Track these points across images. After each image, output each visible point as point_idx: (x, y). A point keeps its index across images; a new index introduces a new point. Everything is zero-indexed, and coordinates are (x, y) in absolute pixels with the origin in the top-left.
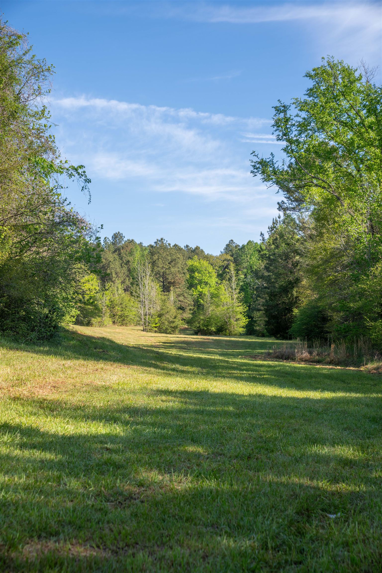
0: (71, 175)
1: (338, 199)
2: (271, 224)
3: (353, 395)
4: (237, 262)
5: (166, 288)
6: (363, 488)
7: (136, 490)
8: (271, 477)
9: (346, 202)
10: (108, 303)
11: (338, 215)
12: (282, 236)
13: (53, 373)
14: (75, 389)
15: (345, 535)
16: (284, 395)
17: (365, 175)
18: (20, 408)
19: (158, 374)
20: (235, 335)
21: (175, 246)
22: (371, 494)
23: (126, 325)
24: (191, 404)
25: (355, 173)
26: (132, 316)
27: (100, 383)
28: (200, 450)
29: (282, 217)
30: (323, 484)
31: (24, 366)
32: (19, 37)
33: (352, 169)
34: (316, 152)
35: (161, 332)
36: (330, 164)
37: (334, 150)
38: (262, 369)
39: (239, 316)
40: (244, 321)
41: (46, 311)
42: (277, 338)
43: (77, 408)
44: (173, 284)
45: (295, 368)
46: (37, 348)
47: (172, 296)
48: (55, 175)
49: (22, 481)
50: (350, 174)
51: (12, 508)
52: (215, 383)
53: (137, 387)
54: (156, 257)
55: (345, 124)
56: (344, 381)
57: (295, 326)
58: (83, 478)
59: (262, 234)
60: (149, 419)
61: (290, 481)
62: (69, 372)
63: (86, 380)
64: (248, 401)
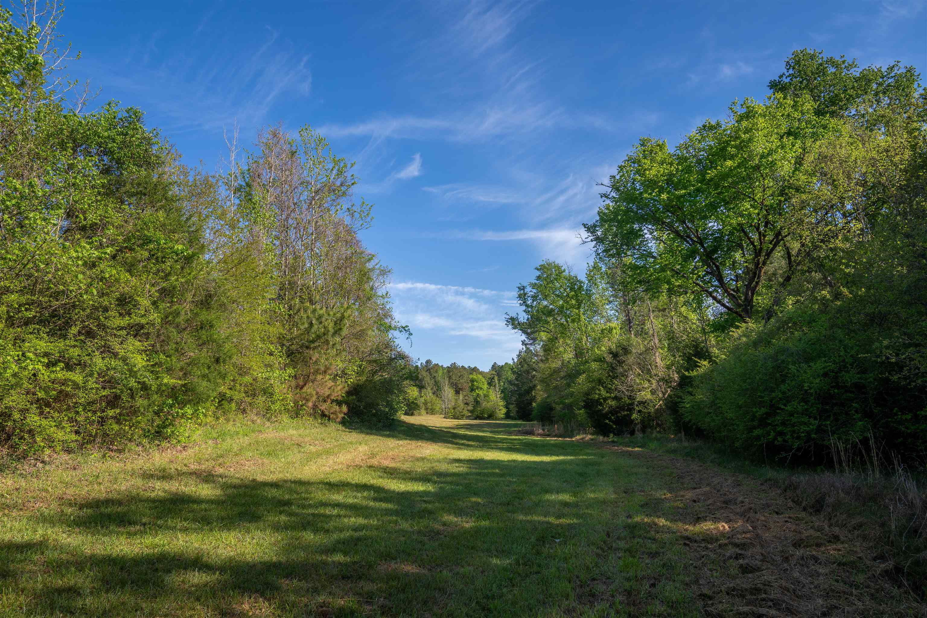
0: (401, 331)
1: (556, 338)
2: (518, 353)
3: (569, 458)
4: (499, 375)
5: (457, 392)
6: (575, 521)
7: (442, 528)
8: (521, 517)
9: (561, 341)
10: (423, 401)
11: (557, 348)
12: (525, 360)
13: (392, 449)
14: (405, 460)
15: (564, 553)
16: (528, 460)
17: (571, 325)
18: (373, 473)
19: (454, 448)
20: (499, 419)
21: (462, 366)
22: (580, 524)
23: (434, 414)
24: (473, 468)
25: (565, 323)
26: (437, 409)
27: (419, 455)
28: (479, 500)
29: (525, 349)
30: (552, 520)
31: (375, 445)
32: (373, 256)
33: (563, 321)
34: (542, 312)
35: (455, 419)
36: (551, 318)
37: (552, 310)
38: (515, 442)
39: (501, 408)
40: (504, 411)
41: (387, 410)
42: (524, 421)
43: (406, 472)
44: (462, 389)
45: (535, 440)
46: (382, 433)
47: (461, 397)
48: (392, 331)
49: (375, 523)
50: (563, 324)
51: (370, 540)
52: (487, 453)
53: (441, 457)
54: (451, 374)
55: (558, 296)
56: (563, 448)
57: (534, 413)
58: (410, 522)
59: (513, 359)
60: (449, 479)
61: (533, 519)
62: (401, 448)
63: (412, 453)
64: (507, 465)
